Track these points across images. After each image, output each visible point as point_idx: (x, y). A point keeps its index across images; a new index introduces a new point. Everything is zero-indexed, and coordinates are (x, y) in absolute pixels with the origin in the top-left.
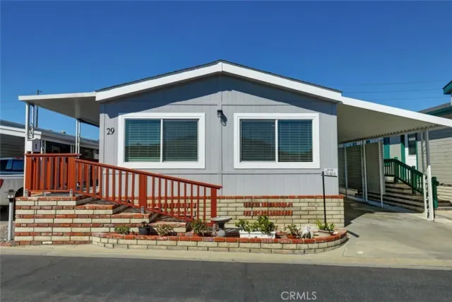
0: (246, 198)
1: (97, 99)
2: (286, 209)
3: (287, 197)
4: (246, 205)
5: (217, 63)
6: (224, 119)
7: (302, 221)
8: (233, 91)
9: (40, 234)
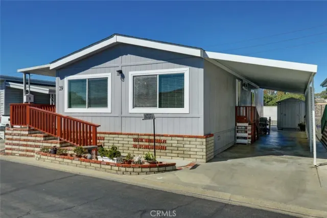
0: (134, 135)
1: (51, 69)
2: (162, 144)
3: (163, 136)
4: (135, 140)
5: (113, 37)
6: (123, 77)
7: (173, 155)
8: (129, 55)
9: (14, 149)
